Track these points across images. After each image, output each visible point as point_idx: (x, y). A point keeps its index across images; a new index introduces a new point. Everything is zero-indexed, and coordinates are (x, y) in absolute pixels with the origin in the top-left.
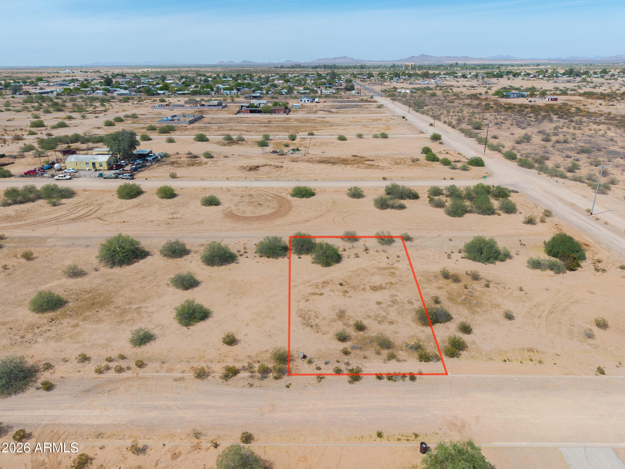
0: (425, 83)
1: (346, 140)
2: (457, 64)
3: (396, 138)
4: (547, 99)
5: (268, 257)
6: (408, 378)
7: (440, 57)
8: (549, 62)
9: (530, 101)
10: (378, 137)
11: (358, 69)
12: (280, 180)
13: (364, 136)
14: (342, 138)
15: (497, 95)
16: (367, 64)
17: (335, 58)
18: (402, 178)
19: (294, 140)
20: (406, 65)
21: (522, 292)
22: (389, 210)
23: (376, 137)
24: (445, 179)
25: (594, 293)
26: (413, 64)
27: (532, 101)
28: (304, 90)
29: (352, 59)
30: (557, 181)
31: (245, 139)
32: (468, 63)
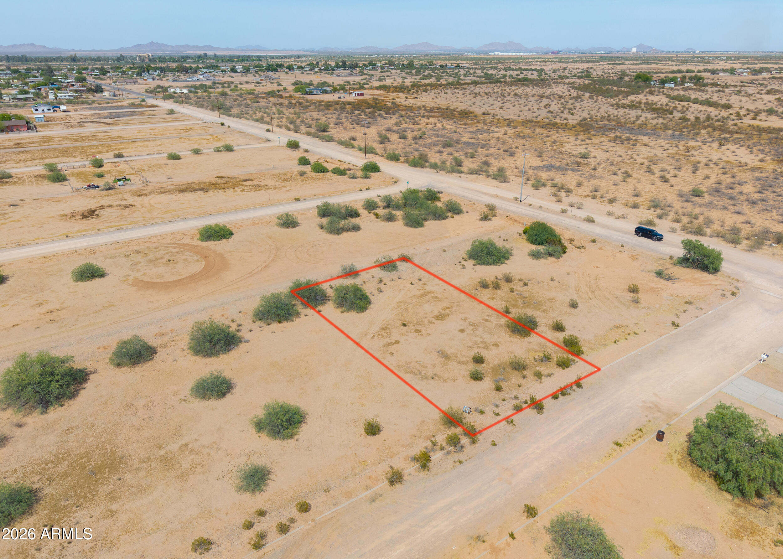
0: (194, 79)
1: (180, 159)
2: (205, 55)
3: (244, 149)
4: (354, 94)
5: (280, 322)
6: (574, 387)
7: (176, 46)
8: (305, 53)
9: (340, 98)
10: (221, 151)
11: (67, 61)
12: (157, 224)
13: (204, 151)
14: (174, 157)
15: (299, 91)
16: (79, 54)
17: (13, 46)
18: (315, 195)
19: (101, 166)
20: (140, 57)
21: (555, 282)
22: (345, 234)
23: (219, 151)
24: (361, 190)
25: (597, 267)
26: (150, 55)
27: (342, 97)
28: (20, 94)
29: (44, 47)
30: (460, 177)
31: (13, 175)
32: (218, 53)
